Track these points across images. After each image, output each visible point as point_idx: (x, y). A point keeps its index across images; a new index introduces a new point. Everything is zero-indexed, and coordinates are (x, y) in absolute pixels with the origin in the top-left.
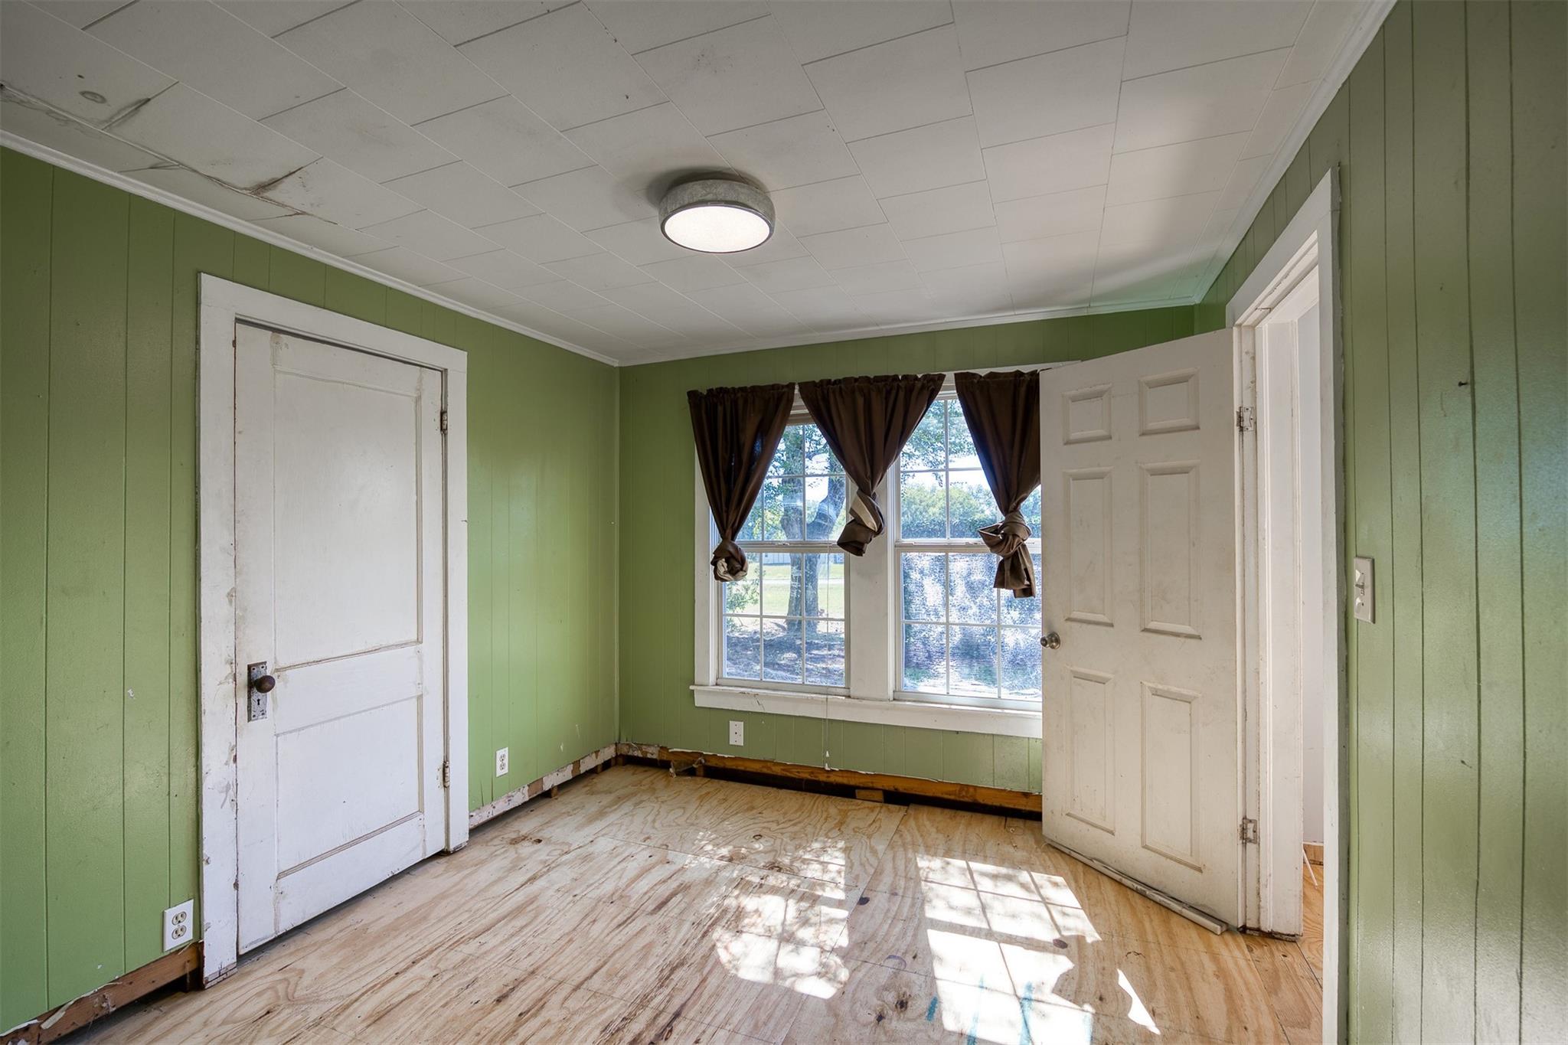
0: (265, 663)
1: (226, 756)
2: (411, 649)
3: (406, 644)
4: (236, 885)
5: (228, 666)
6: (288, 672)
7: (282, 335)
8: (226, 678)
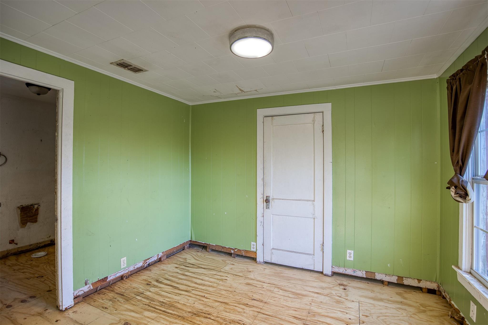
0: (269, 196)
1: (261, 215)
2: (310, 203)
3: (310, 201)
4: (263, 245)
5: (262, 195)
6: (275, 200)
7: (274, 117)
8: (261, 198)
